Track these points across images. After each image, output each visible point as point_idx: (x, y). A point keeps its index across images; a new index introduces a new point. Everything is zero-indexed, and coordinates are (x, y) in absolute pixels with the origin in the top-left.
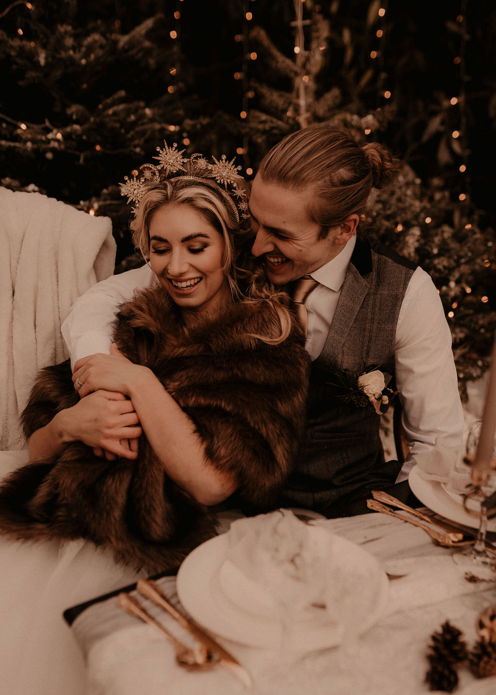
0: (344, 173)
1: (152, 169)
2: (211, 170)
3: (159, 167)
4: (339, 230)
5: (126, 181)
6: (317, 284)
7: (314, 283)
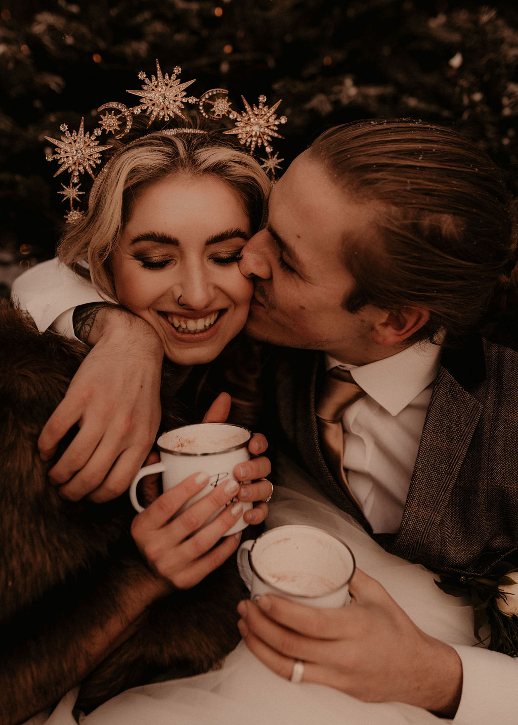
0: (448, 223)
1: (121, 112)
2: (236, 120)
3: (137, 110)
4: (384, 316)
5: (63, 133)
6: (361, 394)
7: (358, 390)
